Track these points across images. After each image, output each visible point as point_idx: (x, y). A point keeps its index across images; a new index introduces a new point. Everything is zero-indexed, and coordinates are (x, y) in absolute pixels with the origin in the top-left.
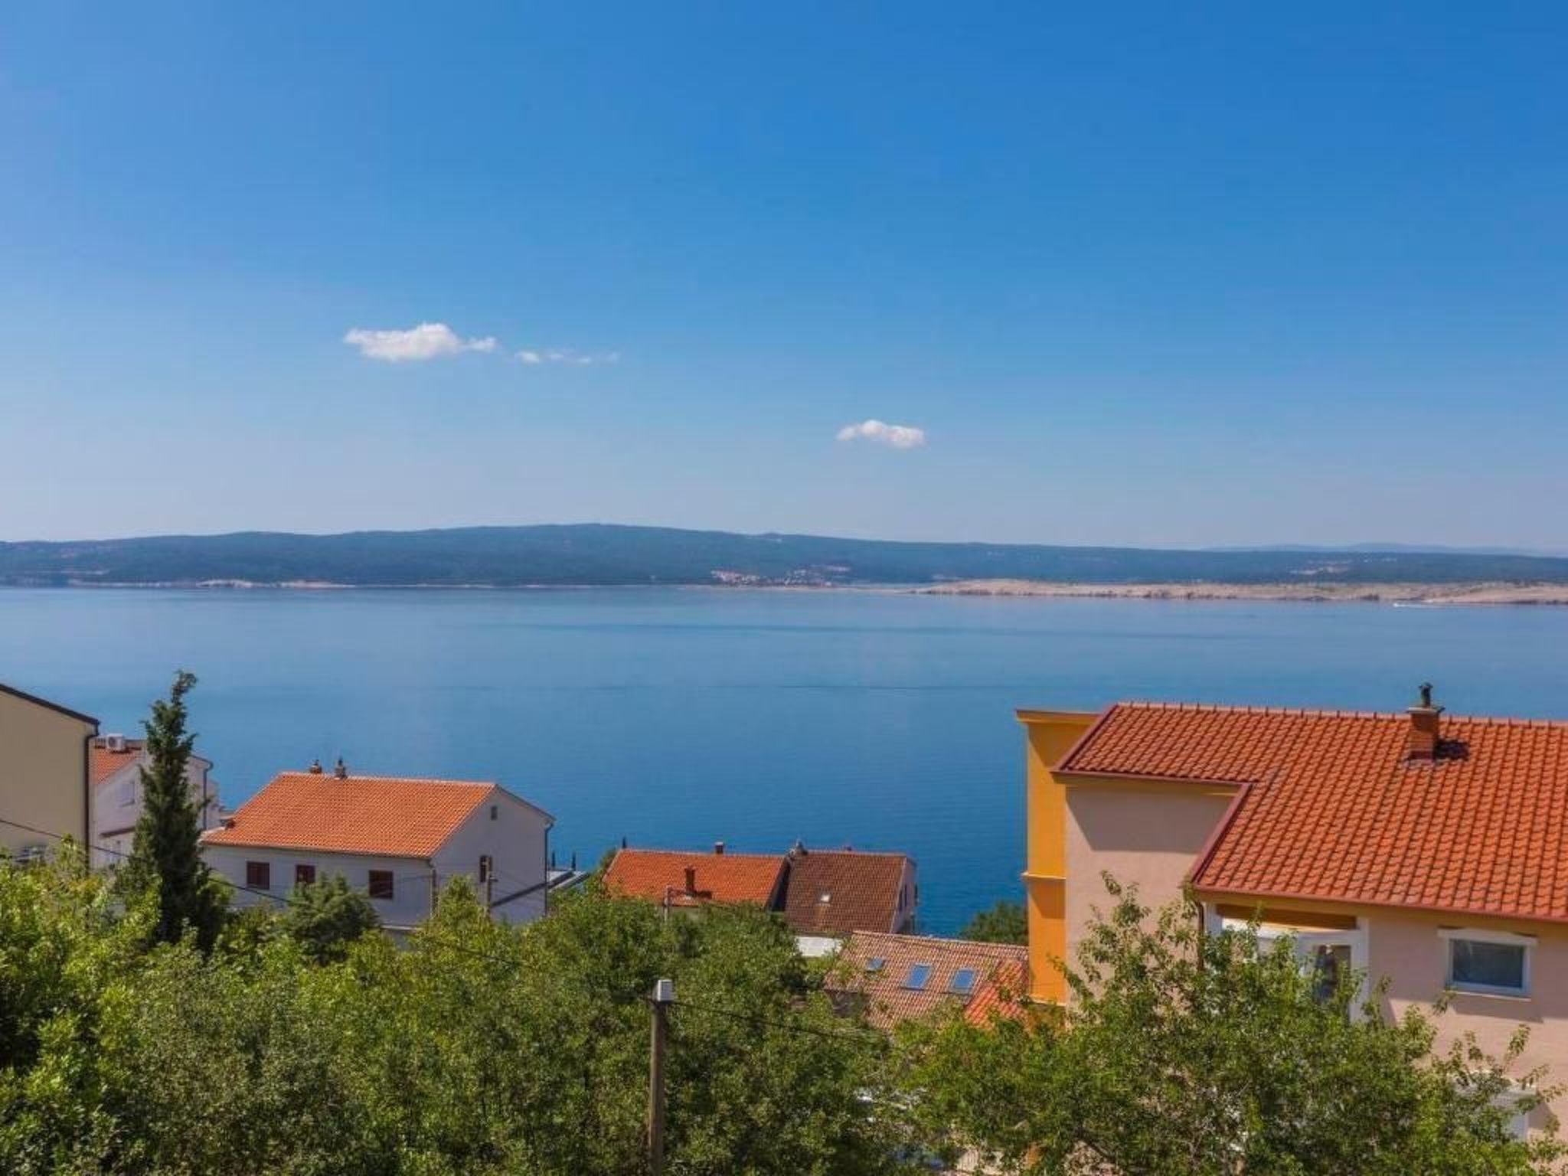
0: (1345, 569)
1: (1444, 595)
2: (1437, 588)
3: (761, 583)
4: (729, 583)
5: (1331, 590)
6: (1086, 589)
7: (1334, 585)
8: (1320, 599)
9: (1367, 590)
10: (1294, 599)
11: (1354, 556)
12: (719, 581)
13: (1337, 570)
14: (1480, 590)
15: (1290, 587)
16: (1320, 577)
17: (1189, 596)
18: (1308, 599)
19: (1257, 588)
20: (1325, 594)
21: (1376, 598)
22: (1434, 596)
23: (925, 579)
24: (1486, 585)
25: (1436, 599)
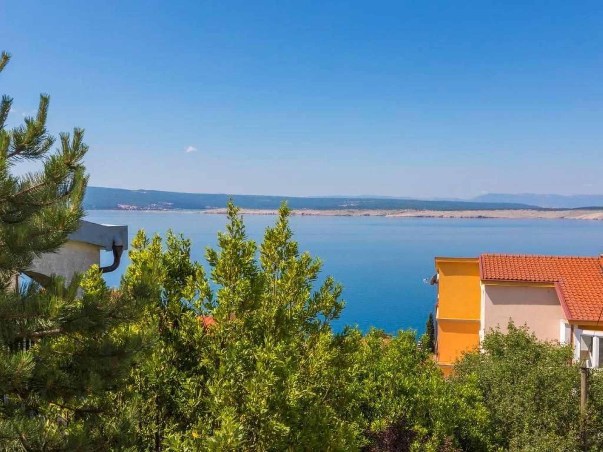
0: (357, 205)
1: (392, 214)
2: (389, 212)
3: (138, 209)
4: (125, 209)
5: (353, 212)
6: (265, 212)
7: (354, 210)
8: (350, 215)
9: (366, 212)
10: (340, 216)
11: (360, 200)
12: (121, 209)
13: (354, 205)
14: (404, 212)
15: (339, 211)
16: (349, 207)
17: (303, 214)
18: (345, 215)
19: (327, 211)
20: (351, 214)
21: (369, 215)
22: (389, 214)
23: (203, 208)
24: (406, 210)
25: (390, 215)
